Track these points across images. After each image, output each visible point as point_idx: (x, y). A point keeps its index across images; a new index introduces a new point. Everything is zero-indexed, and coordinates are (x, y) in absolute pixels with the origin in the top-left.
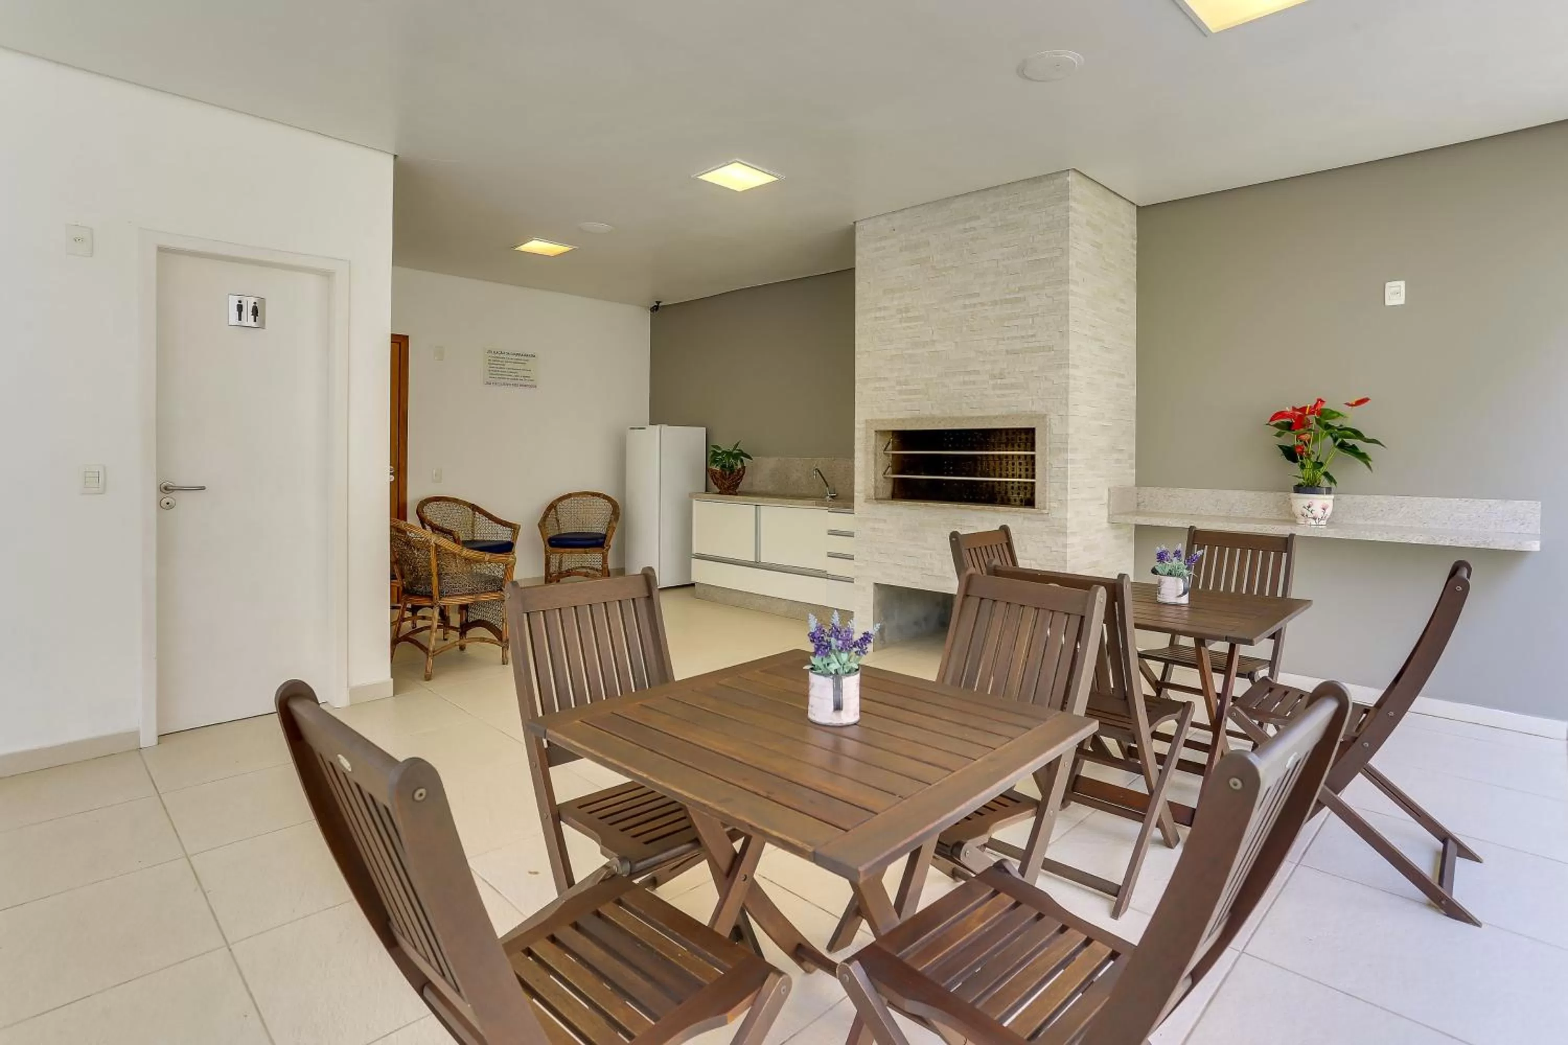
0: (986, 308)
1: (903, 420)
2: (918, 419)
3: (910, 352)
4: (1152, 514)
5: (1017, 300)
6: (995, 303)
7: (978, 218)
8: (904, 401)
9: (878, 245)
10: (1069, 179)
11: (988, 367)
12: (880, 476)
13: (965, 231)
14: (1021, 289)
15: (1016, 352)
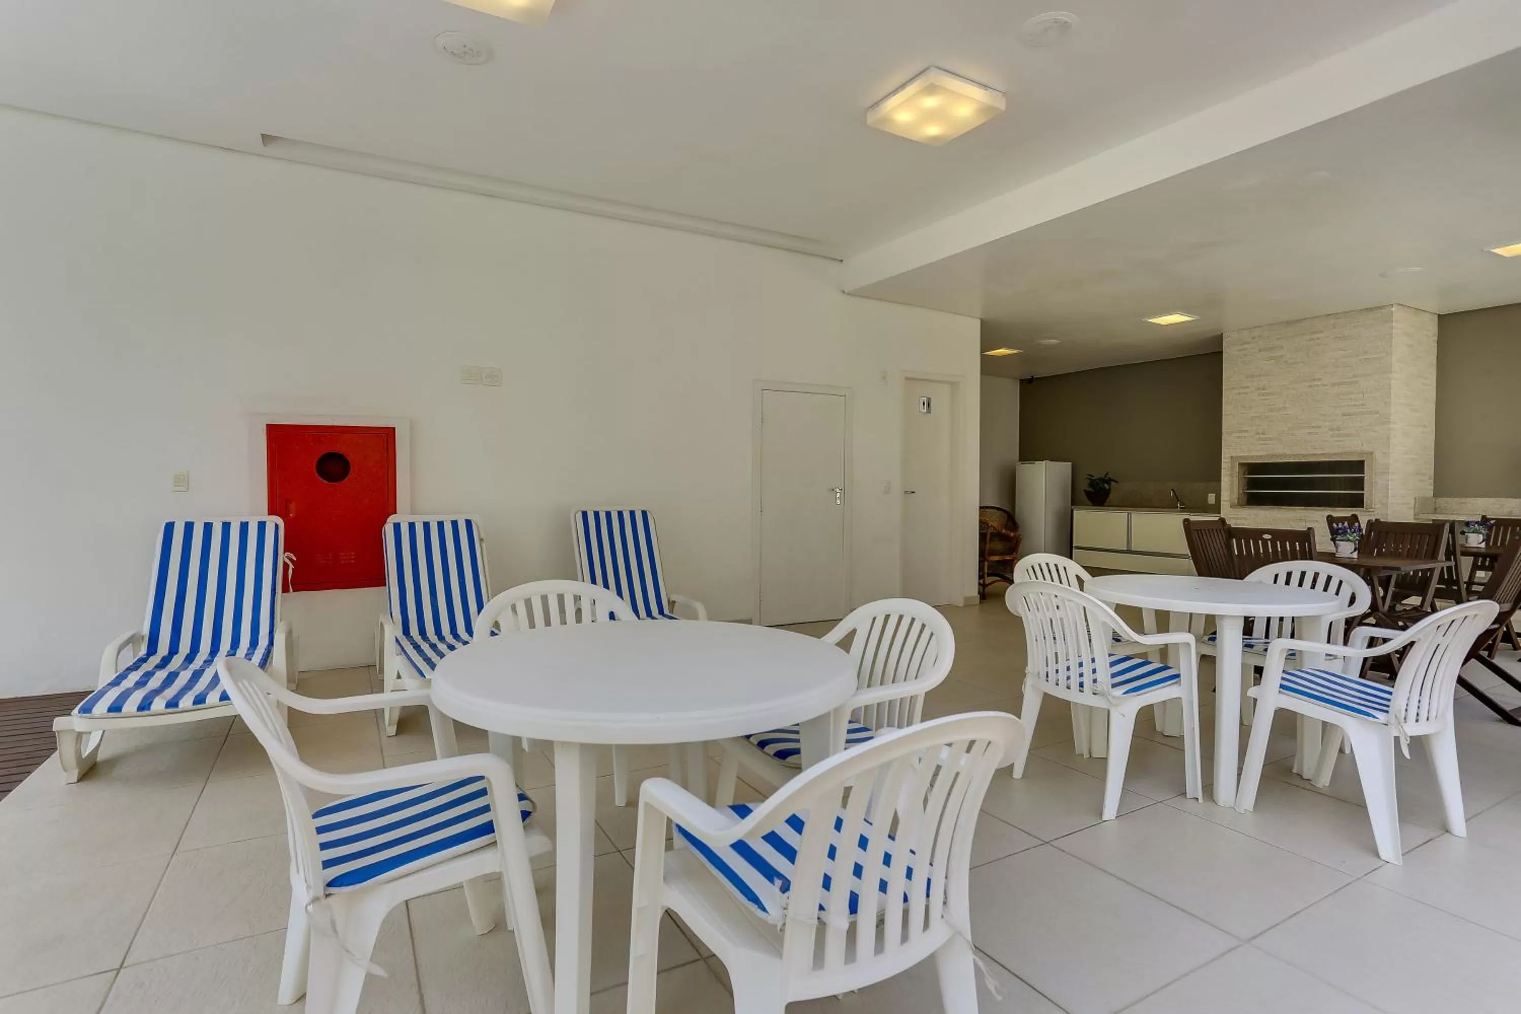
0: (1327, 387)
1: (1261, 457)
2: (1272, 456)
3: (1266, 414)
4: (1459, 514)
5: (1350, 383)
6: (1334, 385)
7: (1322, 332)
8: (1261, 444)
9: (1242, 347)
10: (1393, 309)
11: (1328, 423)
12: (1241, 491)
13: (1311, 340)
14: (1355, 376)
15: (1349, 415)
